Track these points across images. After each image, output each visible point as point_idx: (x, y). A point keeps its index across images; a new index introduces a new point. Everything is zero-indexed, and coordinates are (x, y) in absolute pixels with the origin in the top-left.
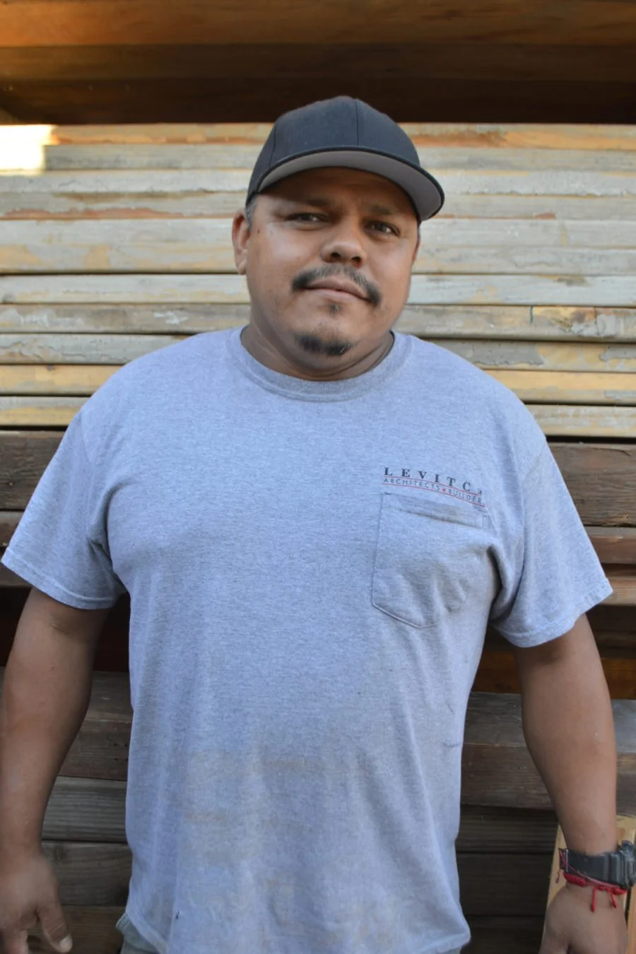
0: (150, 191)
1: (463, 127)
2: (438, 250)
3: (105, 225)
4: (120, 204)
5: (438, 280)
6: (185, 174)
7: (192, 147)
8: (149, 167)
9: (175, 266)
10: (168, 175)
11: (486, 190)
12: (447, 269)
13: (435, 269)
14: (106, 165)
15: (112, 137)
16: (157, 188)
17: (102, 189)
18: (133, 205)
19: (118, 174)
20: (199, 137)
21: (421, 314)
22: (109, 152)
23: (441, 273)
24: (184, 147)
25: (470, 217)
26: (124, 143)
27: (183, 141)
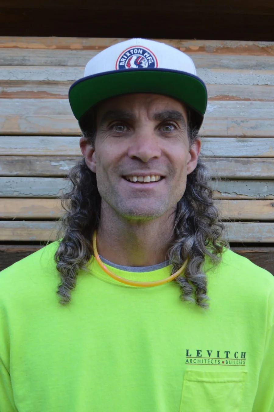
0: (46, 80)
1: (250, 43)
2: (242, 122)
3: (16, 102)
4: (26, 88)
5: (243, 141)
6: (71, 69)
7: (74, 52)
8: (46, 64)
9: (65, 131)
10: (60, 70)
11: (269, 83)
12: (248, 134)
13: (241, 134)
14: (16, 63)
15: (19, 45)
16: (51, 78)
17: (13, 78)
18: (35, 90)
19: (24, 69)
20: (78, 46)
21: (233, 163)
22: (17, 54)
23: (245, 137)
24: (69, 52)
25: (260, 100)
26: (27, 48)
27: (68, 48)
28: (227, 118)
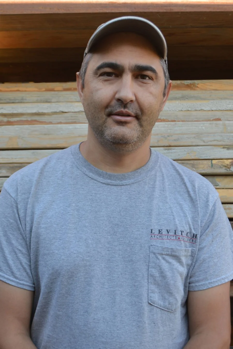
0: (37, 112)
1: (179, 82)
2: (168, 136)
3: (16, 127)
4: (23, 118)
5: (169, 149)
6: (54, 105)
7: (56, 92)
8: (37, 102)
9: (48, 146)
10: (46, 105)
11: (190, 109)
12: (172, 144)
13: (167, 144)
14: (17, 101)
15: (20, 89)
16: (41, 111)
17: (15, 112)
18: (29, 119)
19: (22, 105)
20: (60, 88)
22: (18, 95)
23: (170, 146)
24: (53, 93)
25: (183, 121)
26: (26, 91)
27: (52, 90)
28: (157, 134)
